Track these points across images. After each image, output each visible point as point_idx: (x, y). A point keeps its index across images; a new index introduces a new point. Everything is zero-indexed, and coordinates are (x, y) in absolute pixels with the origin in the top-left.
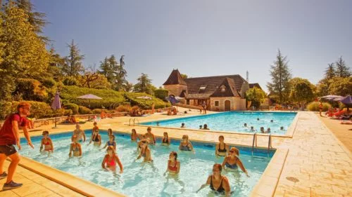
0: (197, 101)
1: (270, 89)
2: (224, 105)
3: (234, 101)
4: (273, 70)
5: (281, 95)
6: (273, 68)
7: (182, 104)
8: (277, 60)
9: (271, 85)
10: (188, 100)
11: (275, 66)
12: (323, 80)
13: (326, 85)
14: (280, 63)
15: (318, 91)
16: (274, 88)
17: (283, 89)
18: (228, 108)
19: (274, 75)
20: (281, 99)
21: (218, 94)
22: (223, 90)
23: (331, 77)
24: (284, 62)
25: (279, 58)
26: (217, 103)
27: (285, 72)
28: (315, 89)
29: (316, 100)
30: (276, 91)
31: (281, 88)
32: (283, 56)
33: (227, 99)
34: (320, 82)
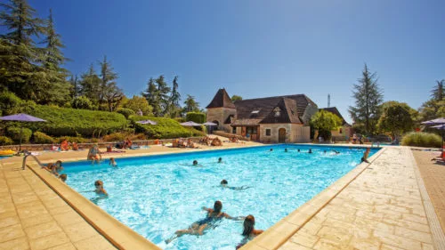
0: (244, 129)
1: (353, 115)
2: (277, 134)
3: (292, 130)
4: (356, 91)
5: (367, 122)
6: (357, 87)
7: (226, 133)
8: (362, 77)
9: (354, 109)
10: (234, 128)
11: (361, 84)
12: (429, 103)
13: (433, 109)
14: (367, 80)
15: (420, 118)
16: (358, 114)
17: (371, 115)
18: (282, 139)
19: (358, 96)
20: (368, 128)
21: (271, 119)
22: (278, 114)
23: (441, 99)
24: (373, 80)
25: (365, 75)
26: (268, 132)
27: (373, 92)
28: (416, 114)
29: (418, 130)
30: (361, 118)
31: (368, 114)
32: (371, 72)
33: (282, 126)
34: (424, 106)
